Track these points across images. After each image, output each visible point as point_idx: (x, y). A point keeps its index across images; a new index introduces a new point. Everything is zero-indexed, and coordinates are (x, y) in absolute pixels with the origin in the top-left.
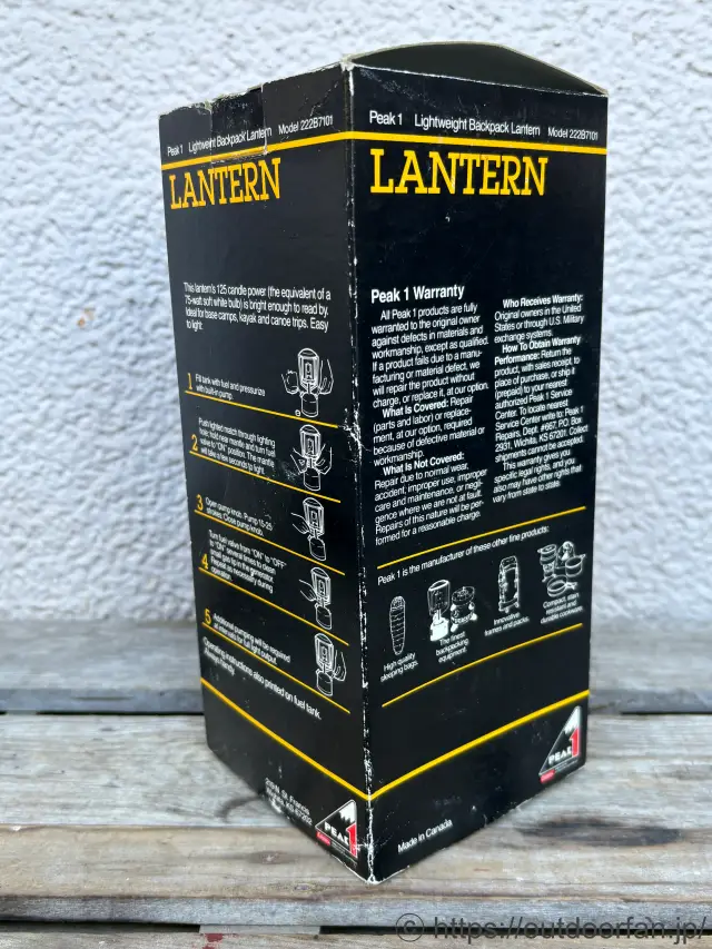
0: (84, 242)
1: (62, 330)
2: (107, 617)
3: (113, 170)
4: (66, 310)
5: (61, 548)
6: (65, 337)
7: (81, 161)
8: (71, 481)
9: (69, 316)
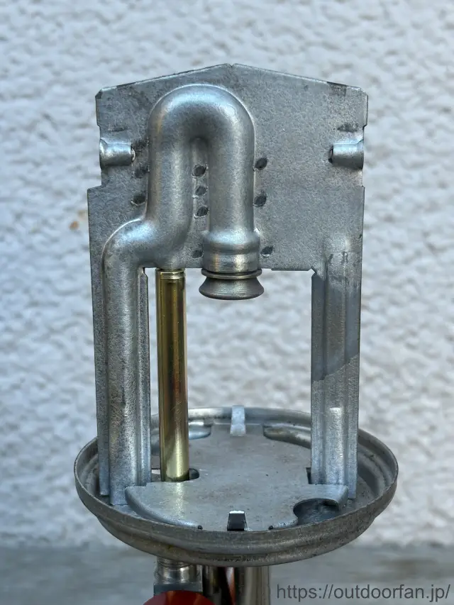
0: (79, 140)
1: (54, 233)
2: (86, 545)
3: (115, 64)
4: (58, 211)
5: (39, 468)
6: (55, 240)
7: (81, 54)
8: (53, 396)
9: (60, 218)
